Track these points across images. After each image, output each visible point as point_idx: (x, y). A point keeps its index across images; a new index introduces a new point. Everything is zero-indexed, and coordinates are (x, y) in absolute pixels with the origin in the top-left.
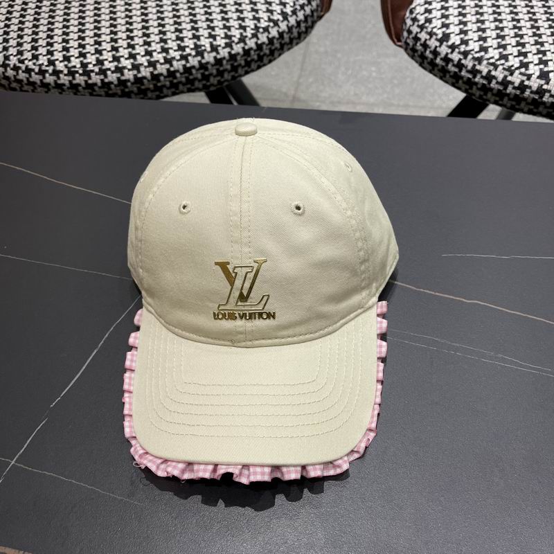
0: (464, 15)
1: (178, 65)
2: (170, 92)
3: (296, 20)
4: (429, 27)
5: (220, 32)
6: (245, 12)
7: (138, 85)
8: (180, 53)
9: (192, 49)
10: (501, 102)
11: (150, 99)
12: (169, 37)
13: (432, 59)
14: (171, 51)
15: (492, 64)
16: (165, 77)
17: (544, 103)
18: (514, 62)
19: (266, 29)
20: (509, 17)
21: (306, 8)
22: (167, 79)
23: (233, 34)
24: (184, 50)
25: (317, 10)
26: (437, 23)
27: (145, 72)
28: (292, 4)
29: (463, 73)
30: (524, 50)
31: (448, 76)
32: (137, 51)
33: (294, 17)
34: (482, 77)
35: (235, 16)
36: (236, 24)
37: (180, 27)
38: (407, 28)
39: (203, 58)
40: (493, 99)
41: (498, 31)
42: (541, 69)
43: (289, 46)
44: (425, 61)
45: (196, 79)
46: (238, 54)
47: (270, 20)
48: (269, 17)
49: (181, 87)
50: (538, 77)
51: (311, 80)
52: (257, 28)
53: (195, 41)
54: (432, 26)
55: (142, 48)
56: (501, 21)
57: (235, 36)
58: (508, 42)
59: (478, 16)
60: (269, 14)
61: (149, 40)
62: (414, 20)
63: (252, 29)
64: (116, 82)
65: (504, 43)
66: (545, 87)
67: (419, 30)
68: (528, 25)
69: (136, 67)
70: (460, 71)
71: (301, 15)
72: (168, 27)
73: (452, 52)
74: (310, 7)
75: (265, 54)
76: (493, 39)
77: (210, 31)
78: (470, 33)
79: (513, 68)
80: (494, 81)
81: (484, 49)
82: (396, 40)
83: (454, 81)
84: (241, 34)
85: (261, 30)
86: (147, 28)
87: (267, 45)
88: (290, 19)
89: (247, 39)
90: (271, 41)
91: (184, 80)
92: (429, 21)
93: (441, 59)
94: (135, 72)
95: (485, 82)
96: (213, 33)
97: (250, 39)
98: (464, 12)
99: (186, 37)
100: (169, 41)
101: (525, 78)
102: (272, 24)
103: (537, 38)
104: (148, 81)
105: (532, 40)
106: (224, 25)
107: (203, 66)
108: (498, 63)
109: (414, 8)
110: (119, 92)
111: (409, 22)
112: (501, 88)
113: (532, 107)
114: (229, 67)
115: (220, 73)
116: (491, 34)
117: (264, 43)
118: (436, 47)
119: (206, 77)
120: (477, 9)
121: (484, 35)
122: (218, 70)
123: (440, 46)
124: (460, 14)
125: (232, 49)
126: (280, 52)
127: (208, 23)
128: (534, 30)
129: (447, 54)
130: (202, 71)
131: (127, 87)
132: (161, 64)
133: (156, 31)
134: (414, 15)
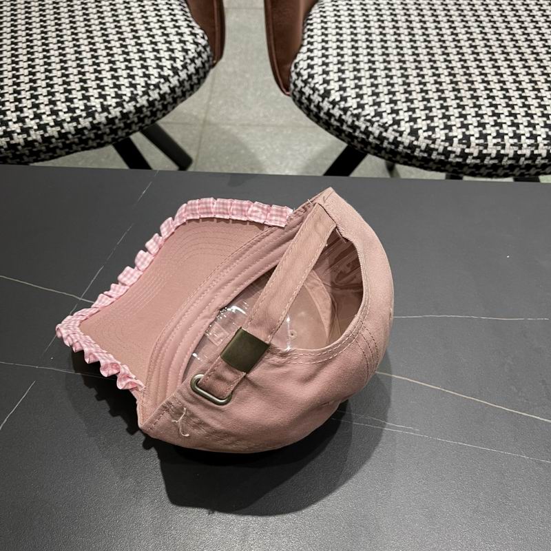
0: (343, 72)
1: (69, 127)
2: (63, 152)
3: (187, 74)
4: (312, 82)
5: (110, 91)
6: (135, 69)
7: (30, 148)
8: (70, 114)
9: (82, 110)
10: (379, 154)
11: (43, 160)
12: (58, 99)
13: (316, 113)
14: (60, 113)
15: (369, 121)
16: (57, 139)
17: (416, 157)
18: (388, 119)
19: (157, 86)
20: (383, 74)
21: (196, 61)
22: (59, 141)
23: (124, 93)
24: (75, 112)
25: (208, 61)
26: (319, 79)
27: (35, 135)
28: (182, 59)
29: (345, 127)
30: (396, 108)
31: (332, 129)
32: (26, 115)
33: (185, 71)
34: (361, 132)
35: (125, 74)
36: (126, 82)
37: (69, 88)
38: (293, 81)
39: (94, 118)
40: (372, 151)
41: (373, 88)
42: (411, 127)
43: (182, 99)
44: (311, 114)
45: (89, 138)
46: (130, 112)
47: (160, 76)
48: (159, 73)
49: (74, 147)
50: (409, 134)
51: (220, 102)
52: (147, 85)
53: (85, 101)
54: (315, 81)
55: (31, 111)
56: (375, 78)
57: (125, 95)
58: (382, 100)
59: (356, 73)
60: (159, 70)
61: (37, 102)
62: (299, 74)
63: (143, 87)
64: (6, 147)
65: (378, 100)
66: (415, 143)
67: (303, 85)
68: (400, 81)
69: (25, 131)
70: (342, 125)
71: (191, 69)
72: (56, 88)
73: (333, 108)
74: (200, 59)
75: (158, 110)
76: (369, 96)
77: (100, 90)
78: (348, 89)
79: (387, 125)
80: (371, 137)
81: (361, 106)
82: (284, 90)
83: (338, 134)
84: (132, 92)
85: (152, 87)
86: (35, 89)
87: (159, 101)
88: (180, 73)
89: (138, 97)
90: (163, 96)
91: (76, 140)
92: (311, 76)
93: (325, 113)
94: (25, 136)
95: (364, 136)
96: (103, 93)
97: (141, 97)
98: (343, 68)
99: (76, 98)
100: (58, 103)
101: (397, 135)
102: (162, 80)
103: (407, 95)
104: (40, 143)
105: (403, 97)
106: (114, 83)
107: (95, 127)
108: (374, 119)
109: (298, 63)
110: (10, 155)
111: (294, 76)
112: (378, 142)
113: (406, 160)
114: (122, 125)
115: (114, 131)
116: (367, 91)
117: (156, 100)
118: (319, 102)
119: (98, 137)
120: (355, 65)
121: (361, 92)
122: (111, 129)
123: (322, 102)
124: (340, 70)
125: (124, 108)
126: (174, 105)
127: (98, 82)
128: (406, 87)
129: (329, 109)
130: (94, 131)
131: (18, 150)
132: (52, 127)
133: (44, 92)
134: (298, 70)
